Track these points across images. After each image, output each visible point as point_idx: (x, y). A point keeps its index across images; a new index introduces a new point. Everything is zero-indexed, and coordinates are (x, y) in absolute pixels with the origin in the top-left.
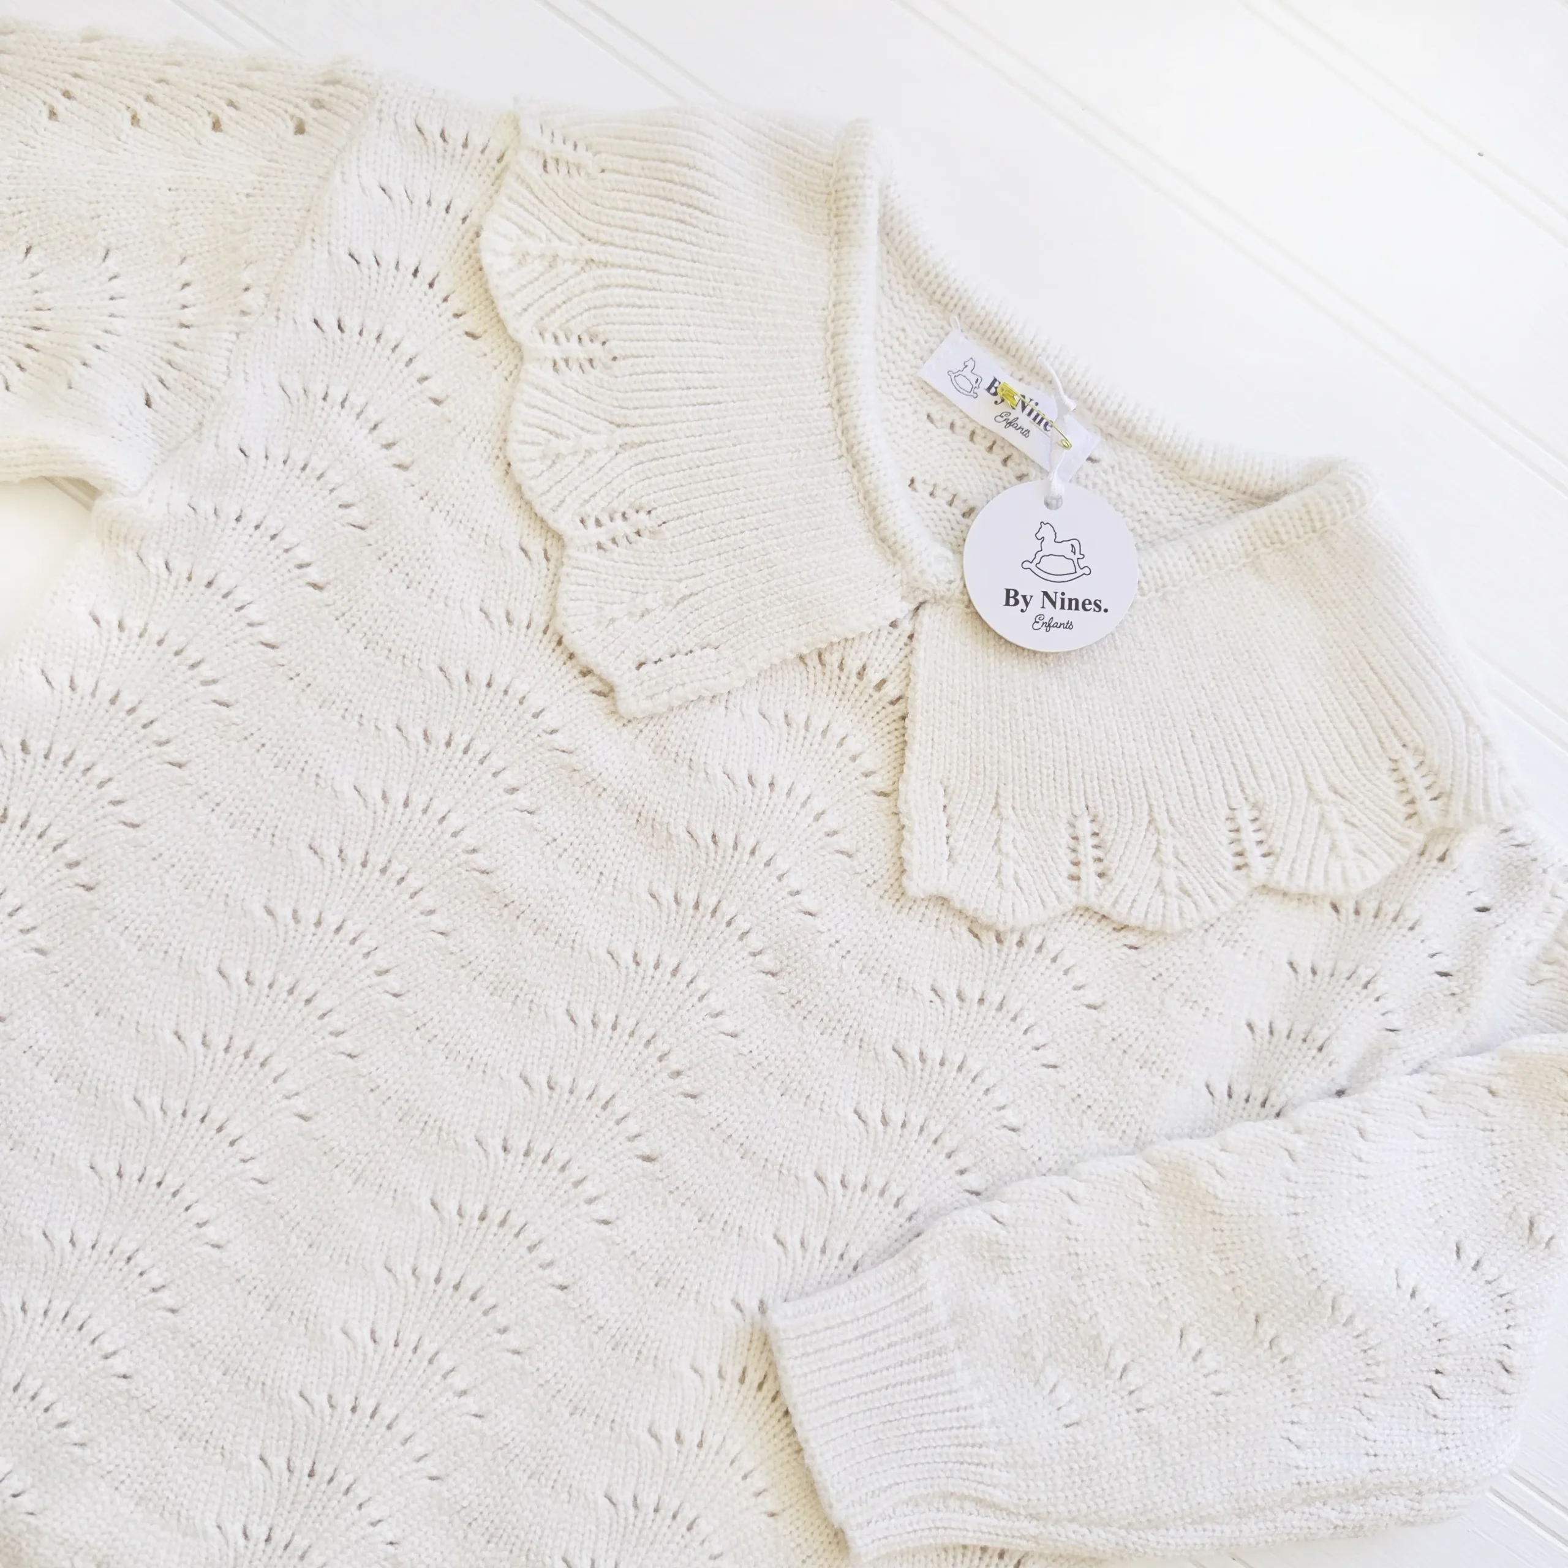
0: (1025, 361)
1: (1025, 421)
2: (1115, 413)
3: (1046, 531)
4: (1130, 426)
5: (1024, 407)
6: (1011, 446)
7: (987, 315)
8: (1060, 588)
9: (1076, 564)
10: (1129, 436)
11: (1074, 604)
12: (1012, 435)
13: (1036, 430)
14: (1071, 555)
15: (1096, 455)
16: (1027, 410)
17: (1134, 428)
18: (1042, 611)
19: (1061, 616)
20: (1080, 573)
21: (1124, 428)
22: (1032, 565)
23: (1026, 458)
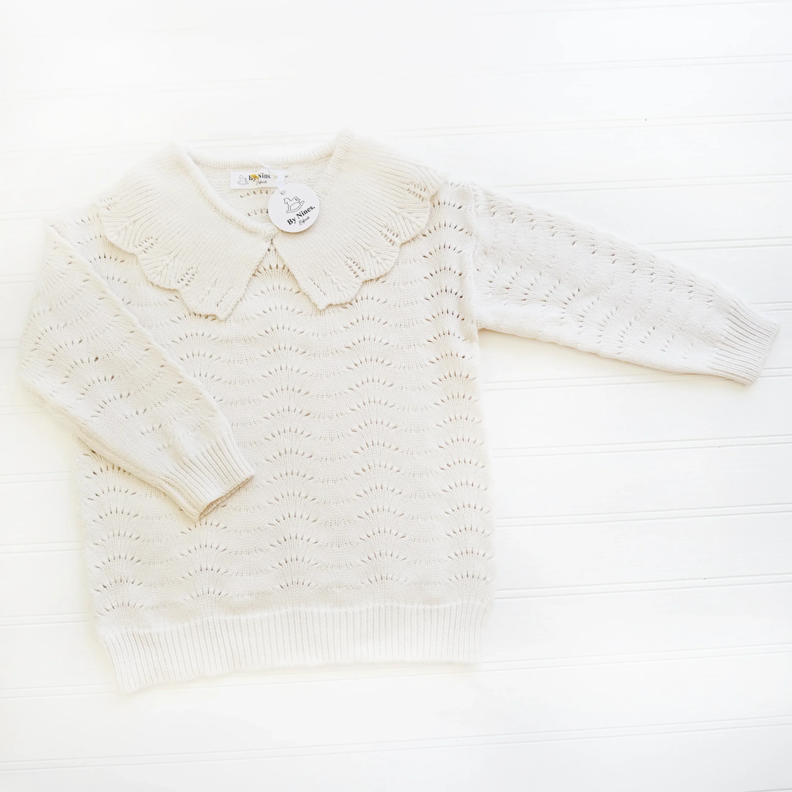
0: (253, 167)
1: (263, 180)
2: (283, 161)
3: (287, 200)
4: (289, 162)
5: (260, 177)
6: (265, 188)
7: (236, 163)
8: (300, 211)
9: (299, 202)
10: (291, 165)
11: (306, 212)
12: (263, 185)
13: (267, 180)
14: (297, 201)
15: (286, 175)
16: (262, 177)
17: (290, 162)
18: (299, 220)
19: (304, 217)
20: (301, 204)
21: (288, 163)
22: (289, 210)
23: (271, 188)
